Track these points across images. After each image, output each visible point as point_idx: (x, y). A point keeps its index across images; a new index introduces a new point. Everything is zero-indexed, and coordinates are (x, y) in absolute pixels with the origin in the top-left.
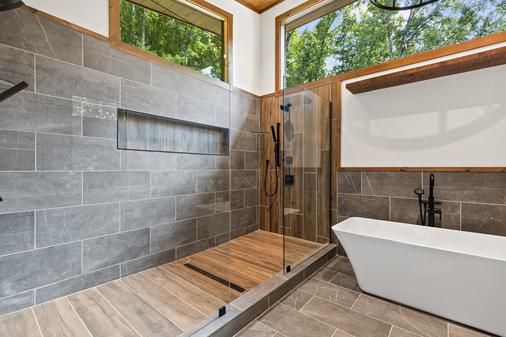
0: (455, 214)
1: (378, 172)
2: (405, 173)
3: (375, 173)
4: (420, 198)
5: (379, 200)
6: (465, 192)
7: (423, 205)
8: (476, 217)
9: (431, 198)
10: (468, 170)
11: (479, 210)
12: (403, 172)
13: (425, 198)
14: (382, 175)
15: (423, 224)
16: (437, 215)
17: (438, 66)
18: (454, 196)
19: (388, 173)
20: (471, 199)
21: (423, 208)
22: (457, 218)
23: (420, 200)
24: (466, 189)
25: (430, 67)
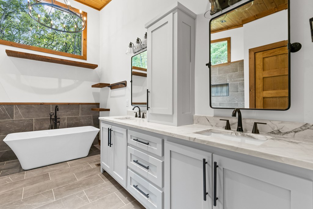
0: (64, 122)
1: (26, 105)
2: (43, 106)
3: (24, 106)
4: (51, 117)
5: (26, 121)
6: (68, 113)
7: (52, 120)
8: (71, 122)
9: (56, 116)
10: (69, 104)
11: (72, 119)
12: (41, 105)
13: (53, 117)
14: (29, 107)
15: (52, 129)
16: (58, 124)
17: (60, 60)
18: (64, 114)
19: (33, 105)
20: (70, 115)
21: (52, 122)
22: (65, 123)
23: (51, 118)
24: (68, 111)
25: (57, 59)
